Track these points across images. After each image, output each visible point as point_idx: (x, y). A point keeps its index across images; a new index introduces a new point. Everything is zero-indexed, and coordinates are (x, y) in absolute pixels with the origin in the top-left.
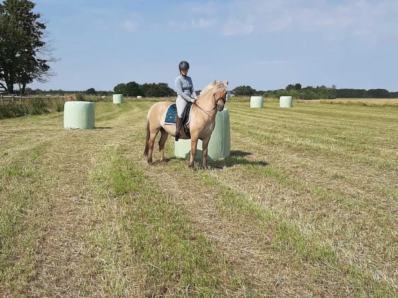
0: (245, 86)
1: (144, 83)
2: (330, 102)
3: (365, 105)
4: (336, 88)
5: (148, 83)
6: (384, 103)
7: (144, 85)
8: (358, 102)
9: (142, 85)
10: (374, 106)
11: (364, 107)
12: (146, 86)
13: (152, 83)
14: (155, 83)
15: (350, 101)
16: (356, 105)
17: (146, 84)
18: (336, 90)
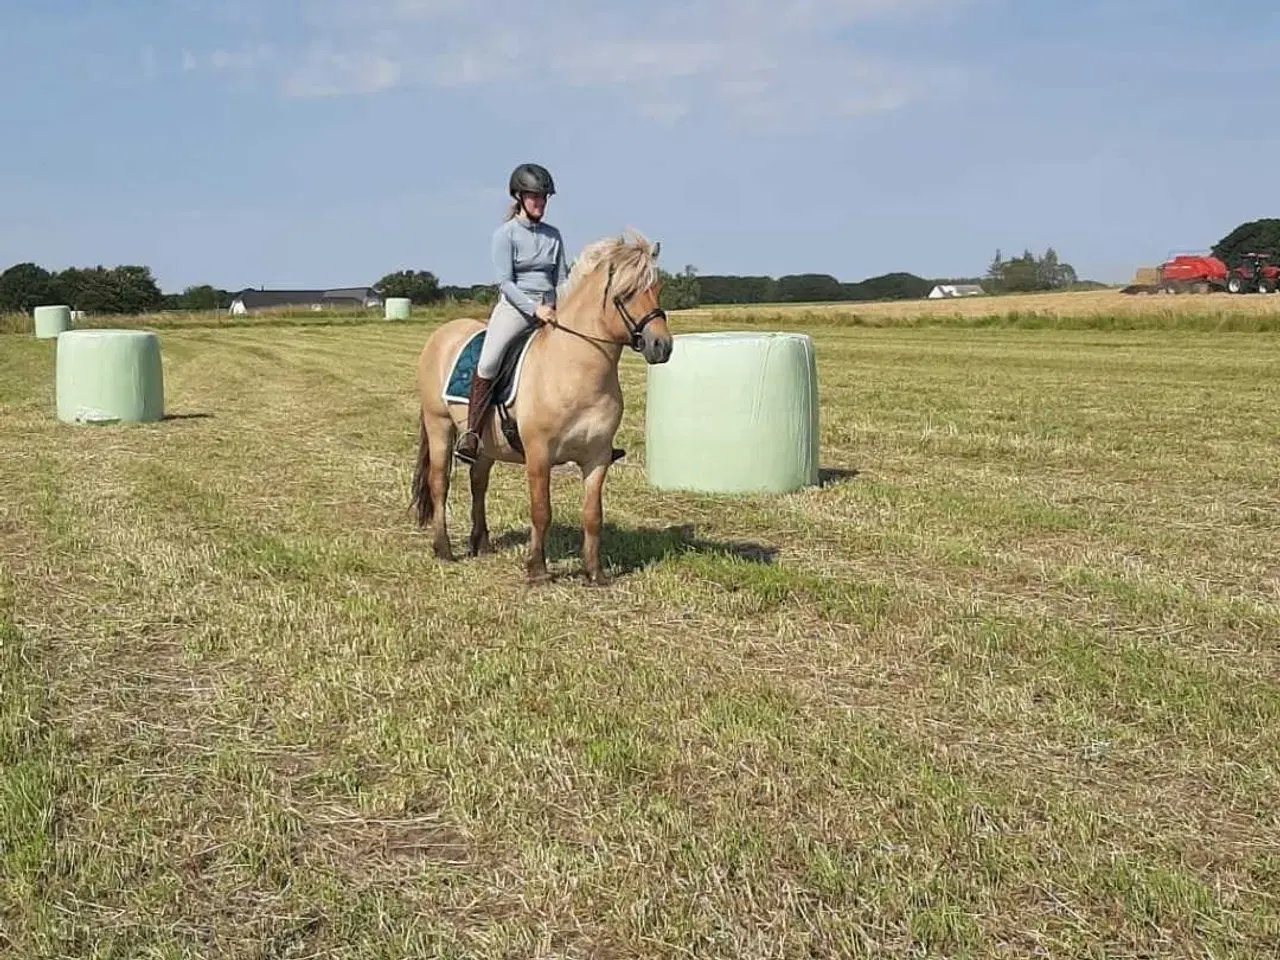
0: (411, 272)
1: (67, 268)
2: (745, 317)
3: (858, 322)
4: (697, 274)
5: (80, 267)
6: (918, 314)
7: (65, 273)
8: (837, 315)
9: (59, 272)
10: (890, 323)
11: (856, 327)
12: (72, 275)
13: (93, 266)
14: (104, 267)
15: (808, 312)
16: (831, 322)
17: (72, 269)
18: (699, 278)
